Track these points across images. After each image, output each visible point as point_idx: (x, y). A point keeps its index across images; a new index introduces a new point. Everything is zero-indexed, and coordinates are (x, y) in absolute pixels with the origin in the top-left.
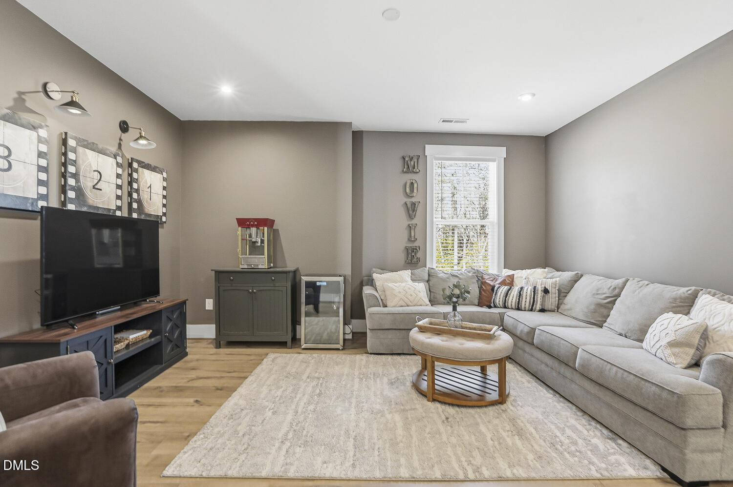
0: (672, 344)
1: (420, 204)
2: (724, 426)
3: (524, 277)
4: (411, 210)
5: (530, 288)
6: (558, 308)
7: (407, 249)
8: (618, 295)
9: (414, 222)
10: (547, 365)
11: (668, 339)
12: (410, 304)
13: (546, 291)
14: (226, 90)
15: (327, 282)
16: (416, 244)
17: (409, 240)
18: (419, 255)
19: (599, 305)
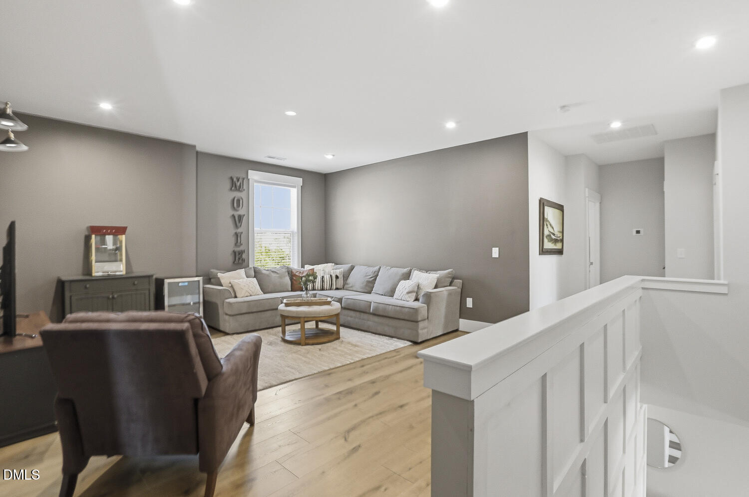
0: (409, 293)
1: (244, 217)
2: (428, 318)
3: (322, 270)
4: (238, 221)
5: (328, 276)
6: (343, 287)
7: (234, 252)
8: (377, 275)
9: (239, 230)
10: (351, 317)
11: (407, 291)
12: (251, 293)
13: (337, 277)
14: (106, 106)
15: (188, 282)
16: (242, 248)
17: (236, 244)
18: (244, 256)
19: (368, 282)
